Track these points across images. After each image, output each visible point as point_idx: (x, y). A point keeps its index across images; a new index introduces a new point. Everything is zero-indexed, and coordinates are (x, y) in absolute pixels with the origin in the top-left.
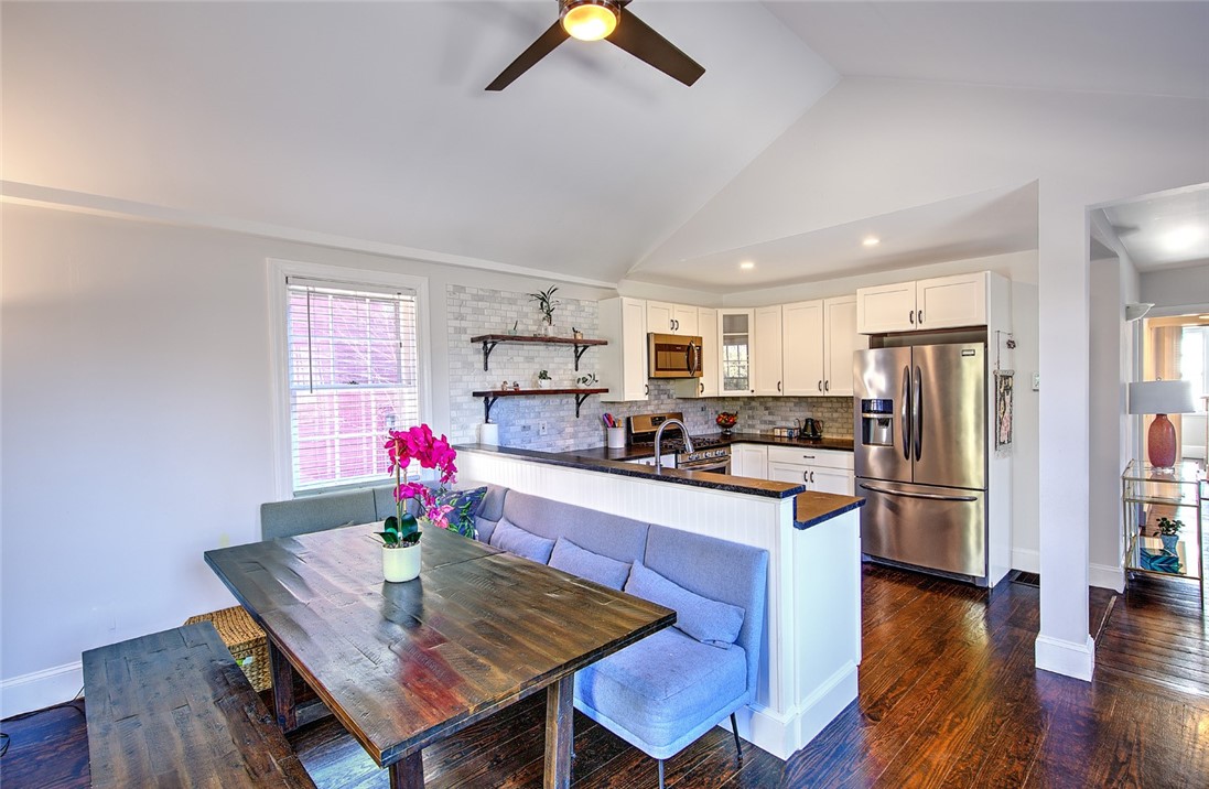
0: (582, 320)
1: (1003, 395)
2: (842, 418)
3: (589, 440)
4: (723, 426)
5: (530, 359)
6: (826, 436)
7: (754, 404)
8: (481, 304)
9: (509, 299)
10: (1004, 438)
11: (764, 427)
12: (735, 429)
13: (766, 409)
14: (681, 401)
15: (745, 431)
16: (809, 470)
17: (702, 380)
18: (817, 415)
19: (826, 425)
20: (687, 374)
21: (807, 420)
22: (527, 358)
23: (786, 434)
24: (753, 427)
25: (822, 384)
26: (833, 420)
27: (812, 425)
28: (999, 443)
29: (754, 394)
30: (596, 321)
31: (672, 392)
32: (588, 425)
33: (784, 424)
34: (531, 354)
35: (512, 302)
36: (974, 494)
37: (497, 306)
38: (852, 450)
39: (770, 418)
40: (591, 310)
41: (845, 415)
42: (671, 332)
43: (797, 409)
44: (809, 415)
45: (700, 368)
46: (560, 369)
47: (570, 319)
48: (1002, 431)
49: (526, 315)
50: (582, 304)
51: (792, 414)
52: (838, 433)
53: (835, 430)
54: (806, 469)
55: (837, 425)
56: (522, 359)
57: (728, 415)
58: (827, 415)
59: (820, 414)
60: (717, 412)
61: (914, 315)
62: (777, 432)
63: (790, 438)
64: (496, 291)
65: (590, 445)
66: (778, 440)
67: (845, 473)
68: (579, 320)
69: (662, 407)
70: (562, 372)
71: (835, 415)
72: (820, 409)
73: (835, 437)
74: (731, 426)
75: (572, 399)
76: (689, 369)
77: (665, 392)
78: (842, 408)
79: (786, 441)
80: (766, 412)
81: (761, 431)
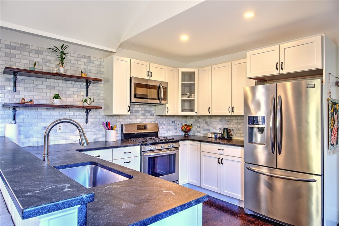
0: (92, 68)
1: (333, 114)
3: (95, 137)
4: (185, 132)
5: (52, 88)
6: (235, 138)
7: (200, 120)
8: (12, 51)
9: (36, 50)
10: (334, 141)
11: (204, 132)
12: (191, 133)
13: (206, 123)
14: (159, 117)
15: (196, 134)
16: (221, 157)
17: (167, 106)
18: (230, 126)
19: (235, 132)
20: (158, 102)
21: (224, 129)
22: (49, 86)
23: (213, 136)
24: (199, 132)
25: (231, 109)
27: (227, 131)
28: (330, 144)
29: (198, 114)
30: (102, 70)
31: (153, 112)
32: (94, 128)
33: (214, 131)
34: (53, 84)
35: (39, 52)
36: (315, 177)
37: (27, 54)
38: (243, 146)
39: (208, 128)
40: (99, 63)
42: (148, 78)
43: (220, 123)
44: (226, 126)
45: (165, 99)
46: (74, 94)
47: (83, 67)
48: (333, 137)
49: (50, 61)
50: (92, 59)
51: (218, 126)
52: (239, 136)
54: (219, 156)
55: (240, 132)
56: (45, 87)
57: (187, 126)
58: (235, 126)
59: (232, 126)
60: (181, 124)
61: (278, 65)
62: (210, 135)
63: (216, 138)
64: (25, 45)
65: (95, 139)
66: (210, 140)
67: (240, 160)
68: (89, 68)
69: (147, 120)
70: (76, 96)
71: (239, 126)
72: (232, 123)
73: (239, 138)
74: (188, 131)
75: (84, 113)
76: (159, 99)
77: (148, 112)
79: (214, 140)
80: (206, 125)
81: (203, 134)
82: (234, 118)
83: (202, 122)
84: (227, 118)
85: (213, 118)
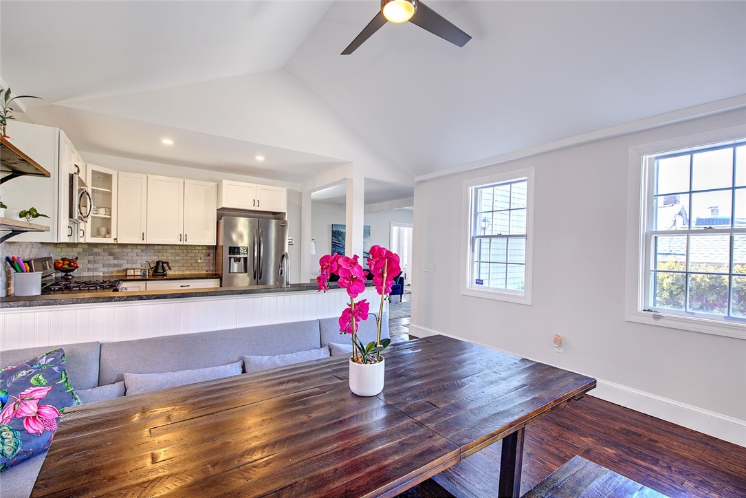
2: (183, 260)
4: (63, 271)
7: (95, 250)
11: (106, 269)
13: (111, 254)
21: (156, 262)
23: (140, 273)
24: (95, 270)
26: (177, 261)
27: (162, 265)
29: (118, 242)
33: (133, 266)
39: (116, 262)
41: (186, 258)
43: (144, 254)
44: (156, 259)
51: (139, 258)
52: (179, 270)
53: (177, 268)
55: (179, 265)
57: (67, 260)
58: (172, 258)
59: (165, 258)
62: (130, 272)
63: (144, 275)
71: (177, 258)
72: (165, 254)
74: (72, 271)
78: (183, 253)
80: (111, 257)
81: (103, 273)
82: (169, 247)
83: (103, 254)
84: (156, 247)
85: (129, 247)
